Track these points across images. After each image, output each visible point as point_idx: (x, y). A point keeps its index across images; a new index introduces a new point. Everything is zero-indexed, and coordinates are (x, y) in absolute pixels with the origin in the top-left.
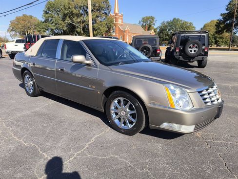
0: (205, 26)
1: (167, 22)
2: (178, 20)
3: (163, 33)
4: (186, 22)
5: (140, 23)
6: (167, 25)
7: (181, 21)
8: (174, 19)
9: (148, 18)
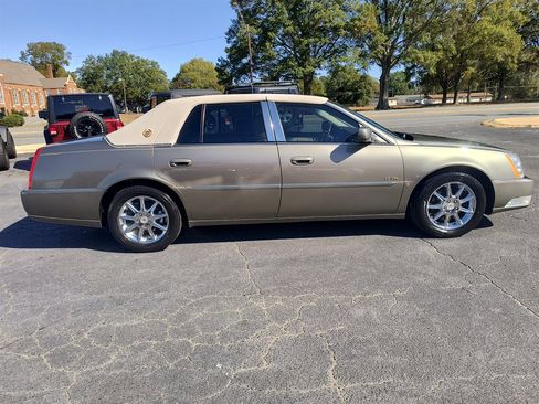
0: (183, 71)
1: (100, 59)
2: (124, 55)
3: (94, 83)
4: (143, 61)
5: (23, 57)
6: (101, 64)
7: (132, 56)
8: (115, 53)
9: (46, 47)
